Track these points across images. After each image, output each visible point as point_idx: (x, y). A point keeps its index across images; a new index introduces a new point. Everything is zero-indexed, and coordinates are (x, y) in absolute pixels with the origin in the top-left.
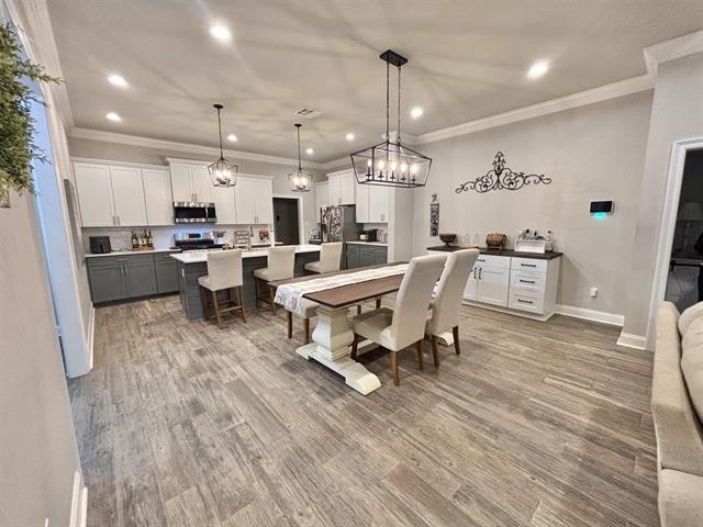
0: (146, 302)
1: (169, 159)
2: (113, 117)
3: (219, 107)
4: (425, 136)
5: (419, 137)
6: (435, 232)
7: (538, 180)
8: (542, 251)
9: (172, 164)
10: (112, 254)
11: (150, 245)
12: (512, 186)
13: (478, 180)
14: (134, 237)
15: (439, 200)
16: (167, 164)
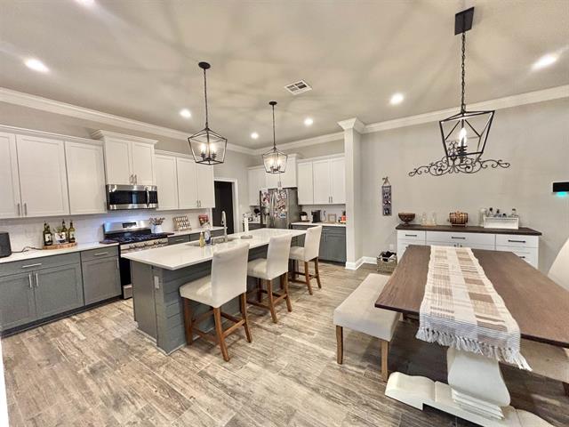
0: (66, 322)
1: (103, 132)
2: (35, 65)
3: (205, 66)
4: (373, 126)
5: (367, 127)
6: (387, 212)
7: (495, 164)
8: (516, 228)
9: (107, 139)
10: (13, 258)
11: (71, 241)
12: (467, 170)
13: (432, 165)
14: (47, 231)
15: (391, 182)
16: (99, 138)
